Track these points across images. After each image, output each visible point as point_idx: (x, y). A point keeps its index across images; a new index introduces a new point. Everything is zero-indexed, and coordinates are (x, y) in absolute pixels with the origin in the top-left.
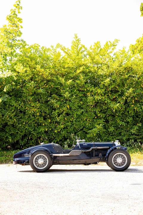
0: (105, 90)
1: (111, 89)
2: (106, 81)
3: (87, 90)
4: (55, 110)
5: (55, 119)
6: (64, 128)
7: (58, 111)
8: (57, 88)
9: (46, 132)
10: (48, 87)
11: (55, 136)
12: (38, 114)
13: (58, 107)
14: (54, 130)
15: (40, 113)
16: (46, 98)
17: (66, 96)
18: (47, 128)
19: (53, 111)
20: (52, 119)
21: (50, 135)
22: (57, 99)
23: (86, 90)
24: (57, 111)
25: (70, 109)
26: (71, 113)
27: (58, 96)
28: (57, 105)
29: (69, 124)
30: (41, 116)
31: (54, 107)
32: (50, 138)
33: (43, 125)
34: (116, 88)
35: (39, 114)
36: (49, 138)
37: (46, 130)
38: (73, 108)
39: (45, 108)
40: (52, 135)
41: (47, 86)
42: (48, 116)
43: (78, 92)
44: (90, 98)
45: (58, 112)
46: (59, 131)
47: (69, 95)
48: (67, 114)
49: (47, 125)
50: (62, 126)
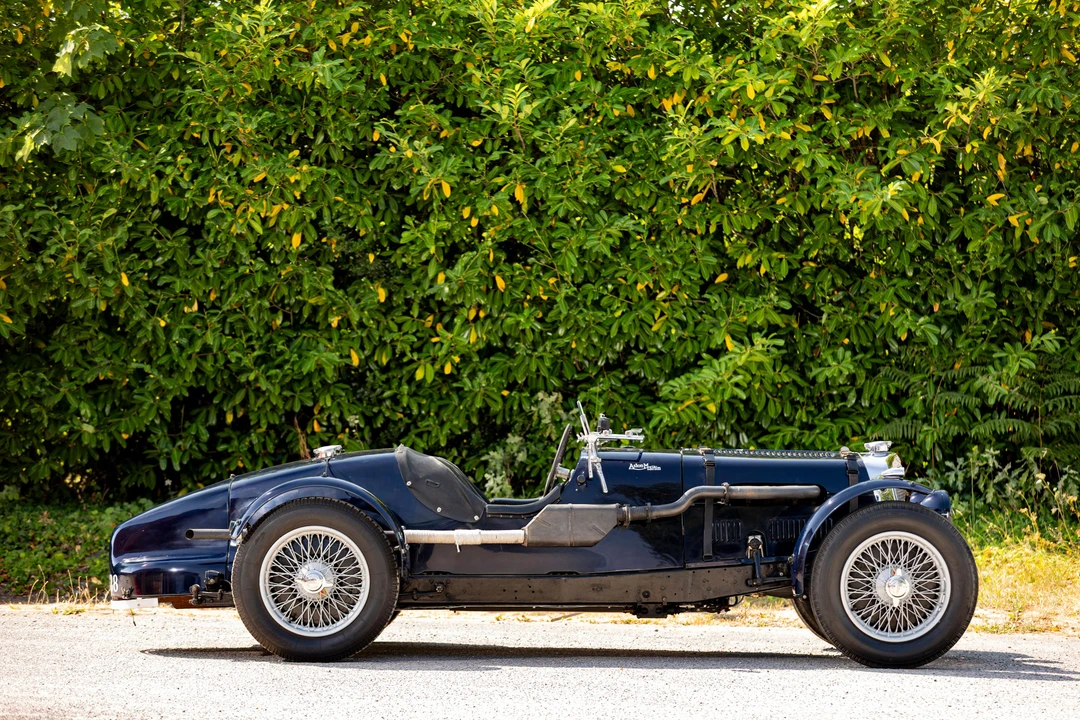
0: (799, 81)
1: (837, 75)
2: (802, 16)
3: (661, 75)
4: (422, 213)
5: (418, 284)
6: (487, 351)
7: (446, 225)
8: (442, 59)
9: (351, 378)
10: (375, 44)
11: (420, 406)
12: (296, 239)
13: (447, 192)
14: (411, 361)
15: (312, 236)
16: (355, 131)
17: (504, 112)
18: (357, 345)
19: (409, 220)
20: (398, 279)
21: (380, 401)
22: (436, 138)
23: (652, 74)
24: (437, 224)
25: (536, 210)
26: (541, 242)
27: (449, 113)
28: (436, 180)
29: (527, 320)
30: (314, 255)
31: (413, 191)
32: (379, 423)
33: (334, 321)
34: (879, 67)
35: (303, 240)
36: (369, 420)
37: (355, 362)
38: (558, 205)
39: (350, 197)
40: (395, 399)
41: (367, 41)
42: (371, 257)
43: (597, 87)
44: (684, 134)
45: (445, 235)
46: (448, 370)
47: (528, 109)
48: (514, 250)
49: (361, 325)
50: (472, 337)
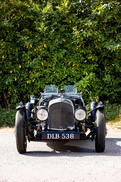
0: (99, 23)
1: (106, 21)
2: (99, 9)
3: (72, 22)
4: (27, 51)
5: (27, 64)
6: (40, 77)
7: (32, 53)
8: (29, 20)
9: (15, 83)
10: (17, 18)
11: (29, 88)
12: (3, 57)
13: (31, 46)
14: (26, 80)
16: (13, 35)
18: (16, 76)
19: (24, 52)
20: (23, 64)
21: (21, 87)
22: (29, 36)
23: (70, 22)
24: (30, 52)
25: (48, 49)
26: (49, 55)
27: (31, 31)
28: (28, 44)
29: (47, 71)
30: (7, 59)
31: (24, 46)
32: (21, 92)
33: (11, 72)
34: (114, 19)
35: (5, 57)
36: (19, 91)
37: (16, 80)
38: (52, 48)
39: (13, 48)
40: (24, 87)
41: (15, 17)
42: (17, 59)
43: (59, 25)
44: (76, 33)
46: (33, 81)
47: (45, 29)
48: (45, 58)
49: (17, 73)
50: (37, 75)
